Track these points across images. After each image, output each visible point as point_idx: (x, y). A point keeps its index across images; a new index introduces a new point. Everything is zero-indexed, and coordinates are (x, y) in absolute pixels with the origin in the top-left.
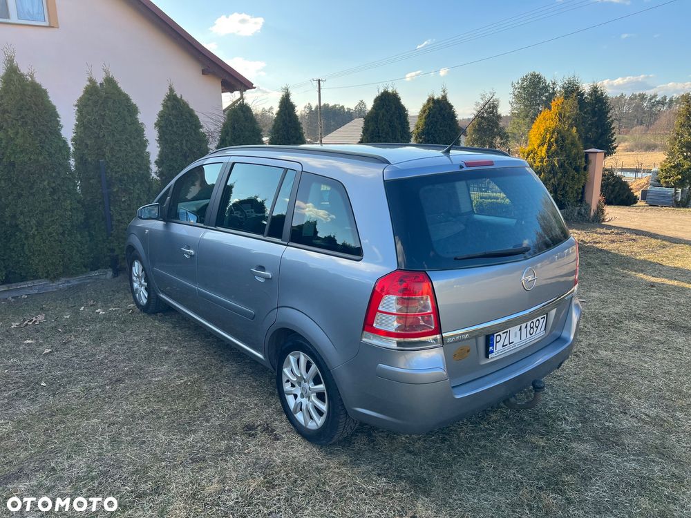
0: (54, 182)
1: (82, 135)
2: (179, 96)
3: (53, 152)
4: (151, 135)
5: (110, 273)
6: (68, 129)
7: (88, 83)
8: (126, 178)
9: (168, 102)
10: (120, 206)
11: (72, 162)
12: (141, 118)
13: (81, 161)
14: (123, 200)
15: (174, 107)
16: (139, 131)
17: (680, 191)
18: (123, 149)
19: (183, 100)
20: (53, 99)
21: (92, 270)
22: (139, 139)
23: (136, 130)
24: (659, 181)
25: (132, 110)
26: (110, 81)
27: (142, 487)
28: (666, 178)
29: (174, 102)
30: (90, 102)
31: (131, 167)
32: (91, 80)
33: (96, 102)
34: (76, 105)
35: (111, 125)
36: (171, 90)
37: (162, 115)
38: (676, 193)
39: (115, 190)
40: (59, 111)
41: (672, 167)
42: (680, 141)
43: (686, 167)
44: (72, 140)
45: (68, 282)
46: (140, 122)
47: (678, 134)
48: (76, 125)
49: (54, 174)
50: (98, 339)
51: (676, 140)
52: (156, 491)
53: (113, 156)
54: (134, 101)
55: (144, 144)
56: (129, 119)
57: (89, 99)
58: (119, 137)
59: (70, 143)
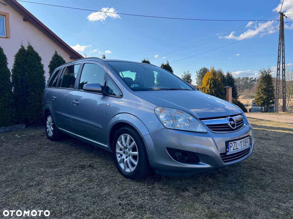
0: (2, 85)
1: (17, 68)
2: (59, 55)
3: (3, 73)
4: (46, 69)
5: (24, 126)
6: (11, 65)
7: (21, 48)
8: (34, 85)
9: (55, 57)
10: (31, 97)
11: (11, 78)
12: (42, 62)
13: (15, 78)
14: (32, 94)
15: (56, 59)
16: (41, 67)
17: (263, 108)
18: (34, 73)
19: (61, 57)
20: (5, 52)
21: (16, 124)
22: (41, 70)
23: (40, 66)
24: (255, 104)
25: (39, 59)
26: (30, 47)
27: (31, 184)
28: (257, 102)
29: (57, 57)
30: (21, 55)
31: (37, 81)
32: (22, 46)
33: (23, 55)
34: (15, 56)
35: (29, 64)
36: (56, 52)
37: (51, 62)
38: (262, 108)
39: (29, 90)
40: (7, 57)
41: (259, 98)
42: (261, 88)
43: (264, 98)
44: (12, 70)
45: (5, 129)
46: (42, 63)
47: (260, 85)
48: (14, 64)
49: (2, 82)
50: (16, 144)
51: (259, 87)
52: (38, 185)
53: (29, 76)
54: (40, 55)
55: (43, 72)
56: (37, 62)
57: (21, 53)
58: (32, 68)
59: (11, 71)
